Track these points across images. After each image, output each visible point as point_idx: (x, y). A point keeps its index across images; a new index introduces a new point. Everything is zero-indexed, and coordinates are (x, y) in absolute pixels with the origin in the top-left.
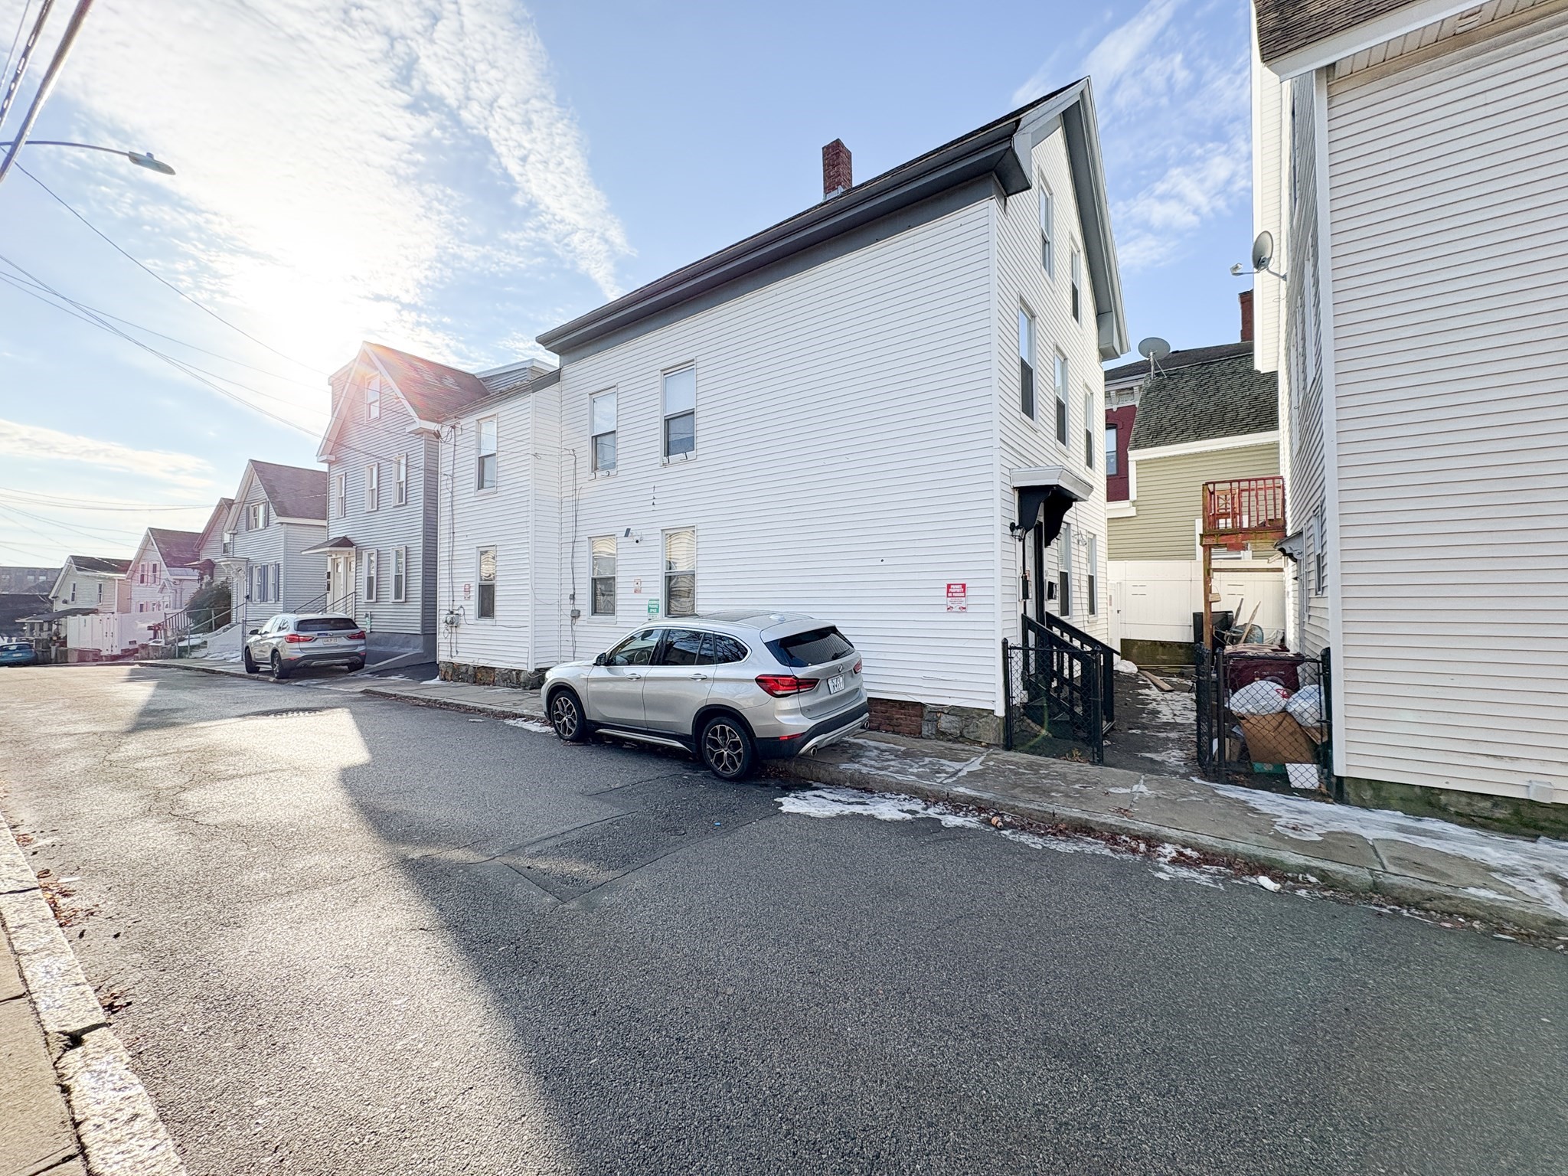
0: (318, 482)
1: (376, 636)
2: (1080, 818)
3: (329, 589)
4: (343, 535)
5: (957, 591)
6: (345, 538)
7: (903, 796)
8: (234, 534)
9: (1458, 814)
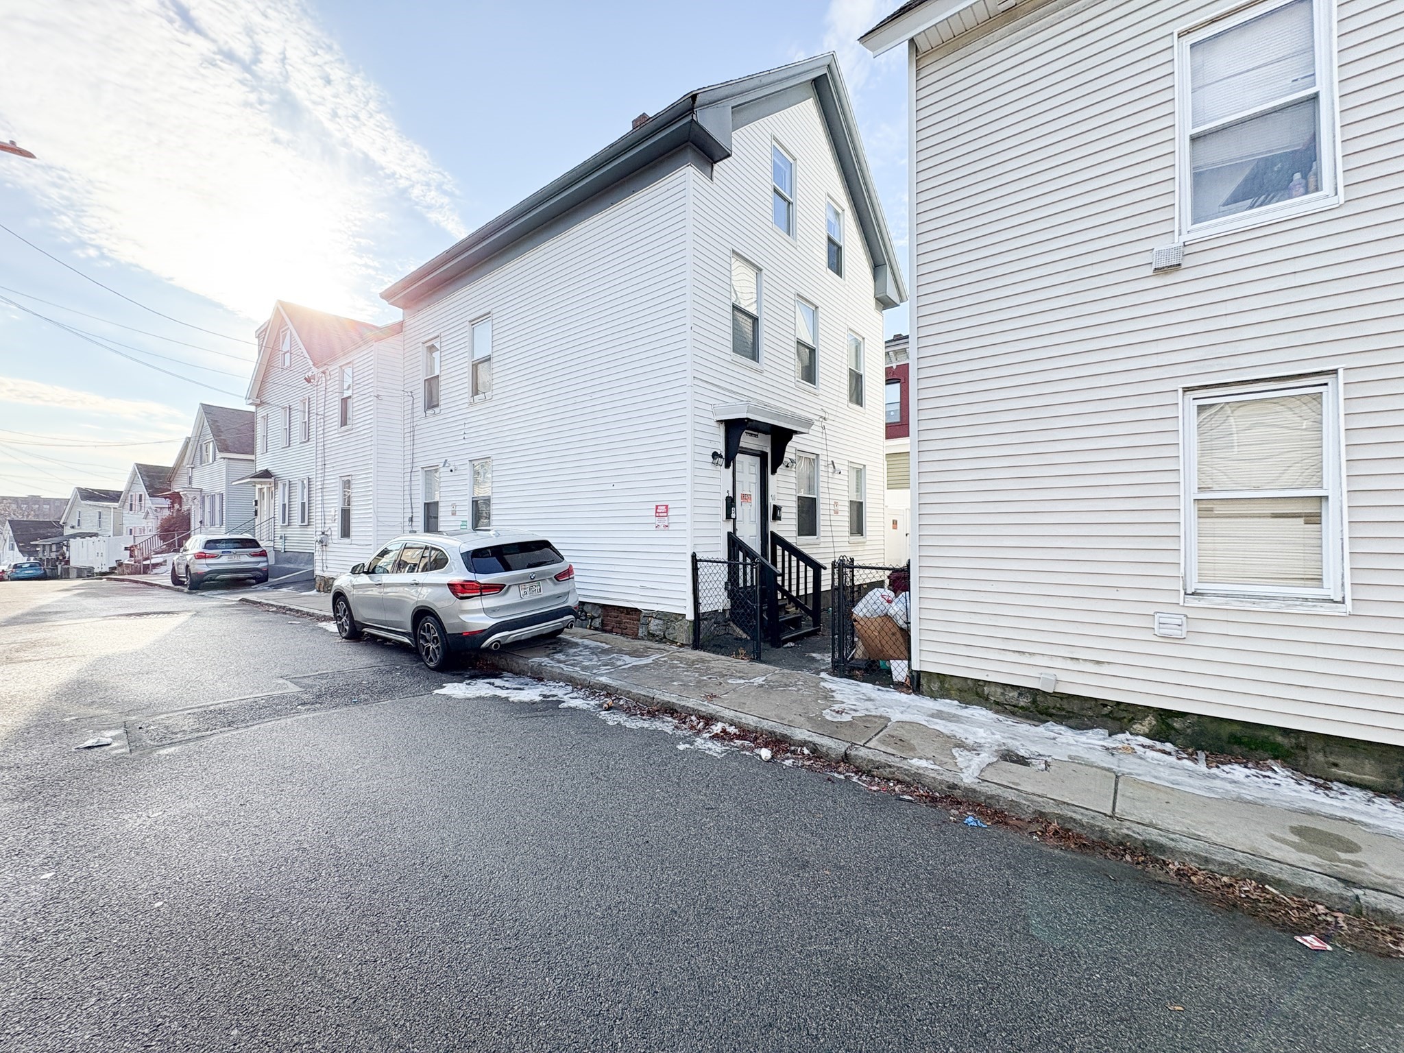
0: (249, 421)
1: (288, 554)
2: (669, 702)
3: (256, 515)
4: (265, 468)
5: (662, 511)
6: (267, 470)
7: (561, 684)
8: (192, 468)
9: (997, 703)
